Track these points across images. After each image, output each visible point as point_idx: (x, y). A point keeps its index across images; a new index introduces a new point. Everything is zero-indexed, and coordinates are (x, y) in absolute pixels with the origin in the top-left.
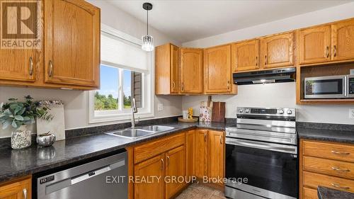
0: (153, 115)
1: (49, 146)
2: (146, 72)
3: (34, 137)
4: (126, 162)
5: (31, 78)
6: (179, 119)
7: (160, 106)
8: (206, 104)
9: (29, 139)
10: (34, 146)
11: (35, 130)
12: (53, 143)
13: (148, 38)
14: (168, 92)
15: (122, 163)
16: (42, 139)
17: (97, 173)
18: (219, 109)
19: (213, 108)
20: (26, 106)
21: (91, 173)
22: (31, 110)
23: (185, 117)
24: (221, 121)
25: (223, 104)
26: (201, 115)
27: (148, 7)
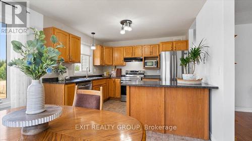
6: (103, 75)
7: (95, 70)
8: (114, 69)
13: (93, 45)
14: (99, 65)
18: (119, 71)
19: (117, 71)
23: (105, 75)
24: (120, 75)
25: (121, 69)
26: (112, 74)
27: (93, 33)
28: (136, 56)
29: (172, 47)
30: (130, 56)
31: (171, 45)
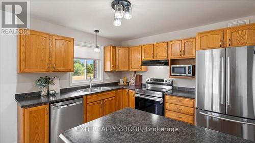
0: (102, 82)
1: (54, 95)
2: (99, 60)
3: (48, 91)
4: (83, 102)
5: (48, 70)
6: (118, 84)
7: (107, 77)
9: (47, 92)
10: (48, 95)
11: (49, 89)
12: (55, 94)
13: (97, 47)
15: (81, 102)
16: (51, 92)
17: (70, 105)
18: (139, 78)
19: (136, 78)
20: (46, 80)
21: (68, 105)
22: (47, 81)
23: (122, 83)
24: (139, 85)
25: (141, 76)
26: (130, 82)
27: (97, 31)
28: (158, 59)
29: (223, 41)
30: (150, 58)
31: (220, 37)
